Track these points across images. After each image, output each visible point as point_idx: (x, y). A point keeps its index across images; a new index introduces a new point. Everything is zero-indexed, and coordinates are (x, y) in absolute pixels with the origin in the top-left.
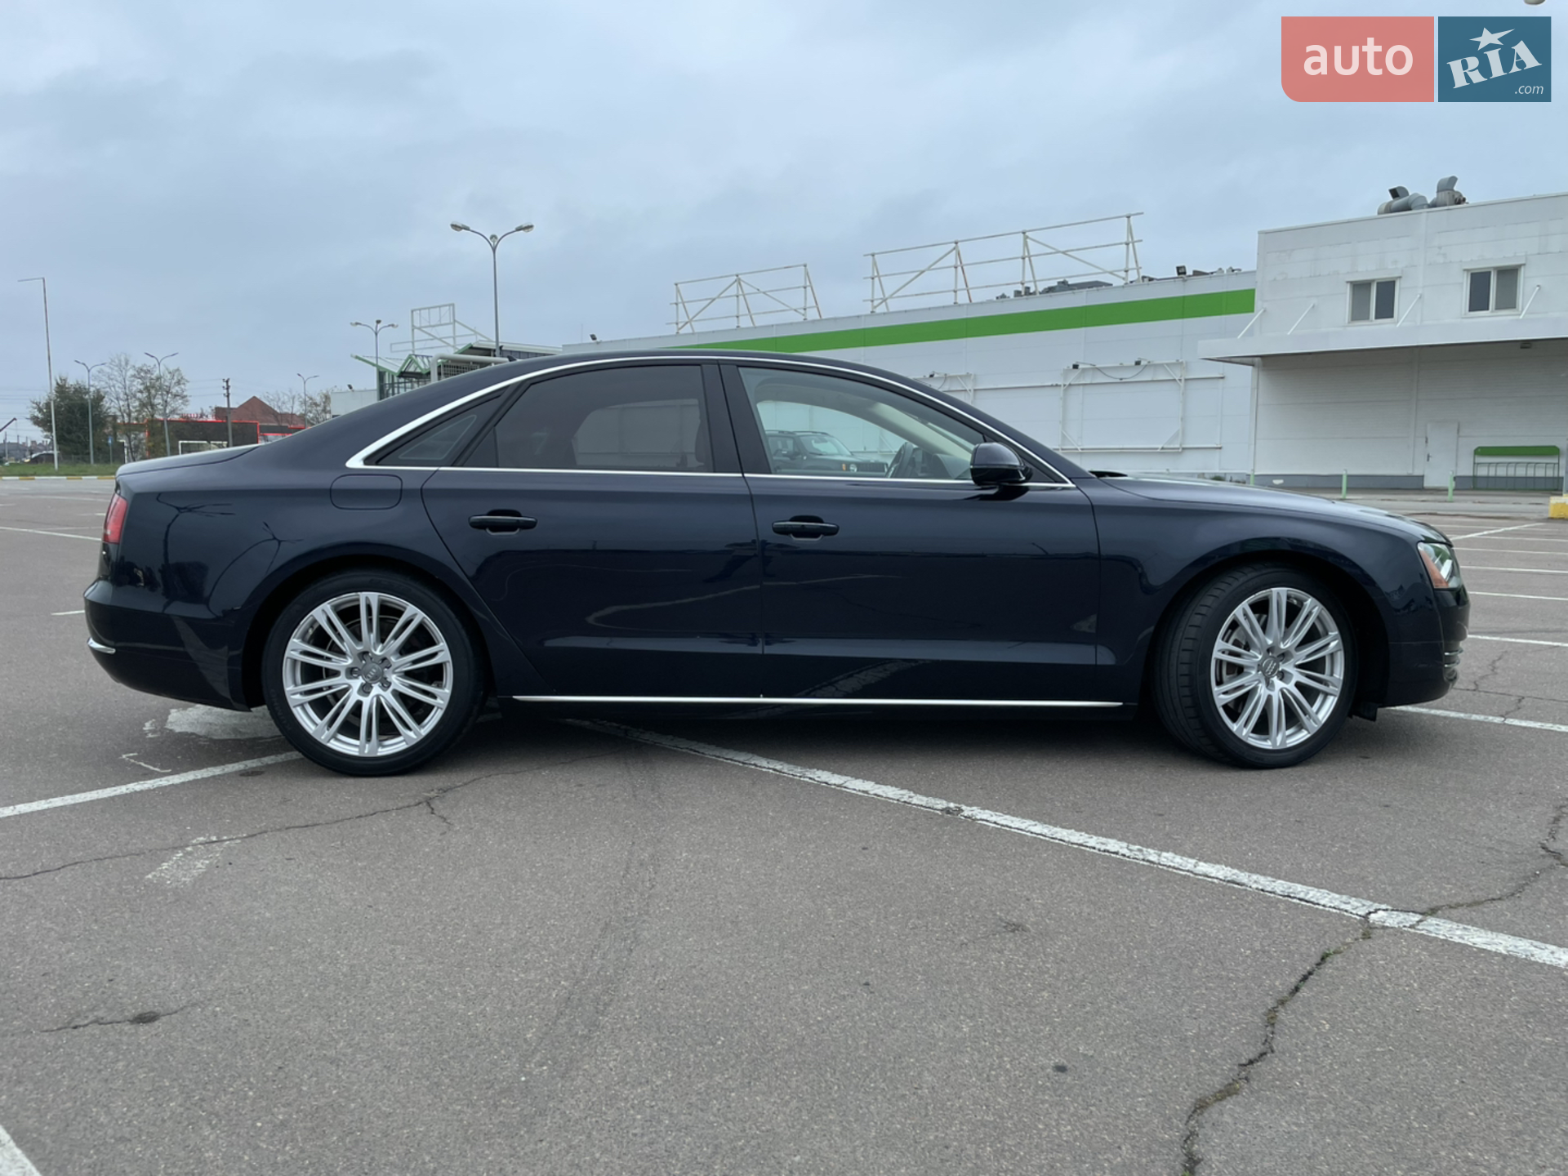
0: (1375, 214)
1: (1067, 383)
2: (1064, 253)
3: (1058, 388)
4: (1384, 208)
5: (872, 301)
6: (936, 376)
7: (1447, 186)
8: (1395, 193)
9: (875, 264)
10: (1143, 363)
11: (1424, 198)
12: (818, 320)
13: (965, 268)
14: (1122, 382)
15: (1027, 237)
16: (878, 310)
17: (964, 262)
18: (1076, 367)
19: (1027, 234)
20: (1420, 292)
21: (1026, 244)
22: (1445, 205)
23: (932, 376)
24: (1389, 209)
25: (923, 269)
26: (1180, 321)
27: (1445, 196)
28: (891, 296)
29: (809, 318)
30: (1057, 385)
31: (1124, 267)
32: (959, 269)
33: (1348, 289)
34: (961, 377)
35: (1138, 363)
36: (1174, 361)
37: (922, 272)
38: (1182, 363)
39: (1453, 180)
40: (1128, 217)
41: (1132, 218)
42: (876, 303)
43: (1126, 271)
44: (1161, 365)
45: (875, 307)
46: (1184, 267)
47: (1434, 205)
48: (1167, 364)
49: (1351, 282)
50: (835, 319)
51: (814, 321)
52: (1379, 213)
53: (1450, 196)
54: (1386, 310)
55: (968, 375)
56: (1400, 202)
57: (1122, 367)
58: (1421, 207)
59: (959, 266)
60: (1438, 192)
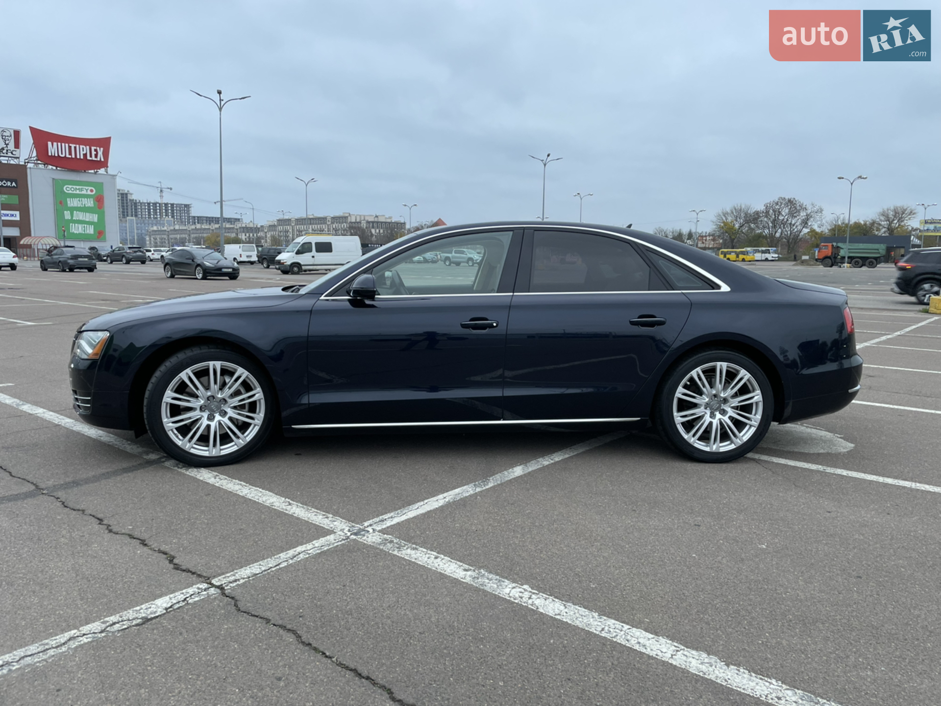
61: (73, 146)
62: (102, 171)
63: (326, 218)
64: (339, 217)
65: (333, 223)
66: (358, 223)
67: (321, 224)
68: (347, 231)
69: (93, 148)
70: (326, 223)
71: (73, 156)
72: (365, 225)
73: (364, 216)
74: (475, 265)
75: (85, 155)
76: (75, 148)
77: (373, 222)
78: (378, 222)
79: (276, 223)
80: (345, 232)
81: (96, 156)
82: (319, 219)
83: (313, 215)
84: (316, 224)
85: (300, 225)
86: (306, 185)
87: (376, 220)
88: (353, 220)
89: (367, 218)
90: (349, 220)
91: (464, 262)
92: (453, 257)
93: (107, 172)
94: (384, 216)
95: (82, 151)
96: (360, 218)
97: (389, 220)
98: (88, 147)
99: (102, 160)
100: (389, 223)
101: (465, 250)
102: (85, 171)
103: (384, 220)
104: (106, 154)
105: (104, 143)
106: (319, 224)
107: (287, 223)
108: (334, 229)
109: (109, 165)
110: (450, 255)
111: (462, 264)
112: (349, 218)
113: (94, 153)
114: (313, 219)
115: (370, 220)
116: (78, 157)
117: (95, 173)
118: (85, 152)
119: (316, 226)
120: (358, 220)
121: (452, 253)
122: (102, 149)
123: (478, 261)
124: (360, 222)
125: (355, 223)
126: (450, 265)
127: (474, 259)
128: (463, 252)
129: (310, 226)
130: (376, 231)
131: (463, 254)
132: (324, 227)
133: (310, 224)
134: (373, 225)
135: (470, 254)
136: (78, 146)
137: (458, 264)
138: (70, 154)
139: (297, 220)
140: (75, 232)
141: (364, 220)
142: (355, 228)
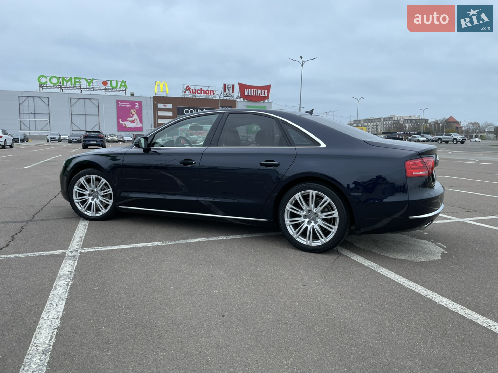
61: (255, 90)
62: (266, 101)
63: (380, 119)
64: (388, 118)
65: (384, 121)
66: (398, 120)
67: (377, 122)
68: (392, 125)
69: (263, 90)
70: (380, 121)
71: (255, 95)
72: (403, 121)
73: (403, 116)
74: (458, 143)
75: (260, 94)
76: (256, 91)
77: (408, 120)
78: (410, 120)
79: (353, 123)
80: (391, 126)
81: (264, 94)
82: (376, 119)
83: (373, 117)
84: (374, 122)
85: (366, 123)
86: (358, 101)
87: (410, 118)
88: (396, 119)
89: (404, 118)
90: (393, 119)
91: (450, 141)
92: (444, 138)
93: (268, 101)
94: (415, 116)
95: (259, 92)
96: (400, 118)
97: (418, 118)
98: (261, 90)
99: (267, 96)
100: (418, 120)
101: (451, 133)
102: (259, 101)
103: (415, 118)
104: (268, 93)
105: (268, 88)
106: (376, 122)
107: (359, 122)
108: (384, 124)
109: (269, 98)
110: (441, 137)
111: (450, 142)
112: (394, 118)
113: (263, 92)
114: (373, 119)
115: (406, 119)
116: (257, 95)
117: (263, 102)
118: (259, 93)
119: (374, 123)
120: (399, 119)
121: (443, 135)
122: (267, 90)
123: (460, 140)
124: (400, 120)
125: (397, 120)
126: (441, 143)
127: (458, 139)
128: (450, 135)
129: (371, 124)
130: (409, 124)
131: (450, 136)
132: (379, 124)
133: (371, 122)
134: (408, 121)
135: (455, 136)
136: (257, 90)
137: (447, 142)
138: (254, 94)
139: (364, 120)
140: (254, 130)
141: (403, 118)
142: (396, 123)
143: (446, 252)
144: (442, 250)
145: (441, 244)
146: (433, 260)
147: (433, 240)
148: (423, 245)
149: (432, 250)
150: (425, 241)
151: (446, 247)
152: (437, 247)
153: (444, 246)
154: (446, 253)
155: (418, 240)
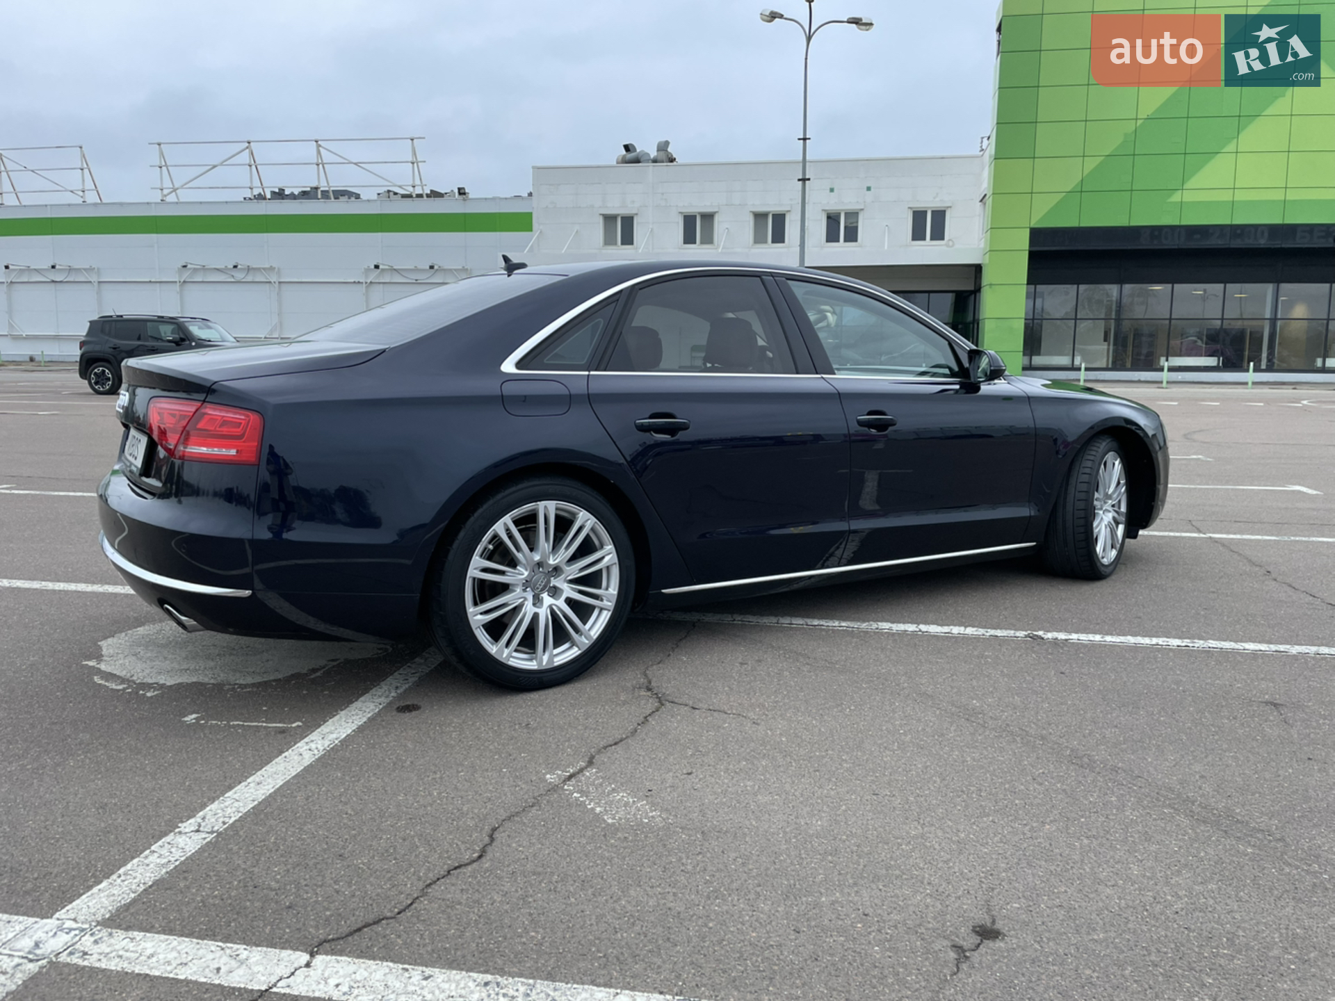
0: (614, 163)
1: (369, 281)
2: (356, 164)
3: (360, 285)
4: (620, 158)
5: (162, 190)
6: (239, 267)
7: (663, 147)
8: (627, 148)
9: (162, 154)
10: (436, 267)
11: (648, 154)
12: (98, 204)
13: (258, 167)
14: (417, 283)
15: (320, 146)
16: (169, 199)
17: (257, 162)
18: (377, 267)
19: (319, 143)
20: (651, 227)
21: (319, 152)
22: (663, 162)
23: (235, 267)
24: (625, 161)
25: (215, 163)
26: (463, 233)
27: (662, 155)
28: (182, 187)
29: (89, 201)
30: (359, 282)
31: (411, 183)
32: (254, 167)
33: (601, 220)
34: (264, 269)
35: (432, 267)
36: (461, 267)
37: (215, 167)
38: (467, 269)
39: (667, 143)
40: (412, 140)
41: (415, 141)
42: (165, 192)
43: (414, 187)
44: (451, 270)
45: (165, 196)
46: (464, 188)
47: (655, 161)
48: (455, 270)
49: (603, 215)
50: (121, 204)
51: (95, 205)
52: (618, 163)
53: (665, 156)
54: (628, 239)
55: (272, 269)
56: (631, 156)
57: (416, 270)
58: (647, 161)
59: (253, 164)
60: (658, 151)
143: (91, 663)
144: (103, 667)
145: (114, 687)
146: (116, 635)
147: (149, 694)
148: (167, 665)
149: (134, 658)
150: (170, 682)
151: (96, 679)
152: (123, 674)
153: (102, 682)
154: (88, 660)
155: (194, 680)
